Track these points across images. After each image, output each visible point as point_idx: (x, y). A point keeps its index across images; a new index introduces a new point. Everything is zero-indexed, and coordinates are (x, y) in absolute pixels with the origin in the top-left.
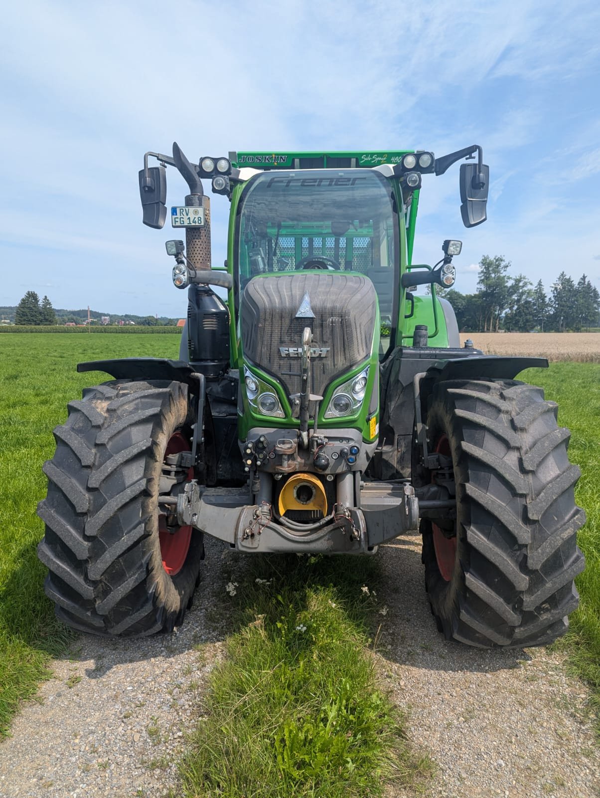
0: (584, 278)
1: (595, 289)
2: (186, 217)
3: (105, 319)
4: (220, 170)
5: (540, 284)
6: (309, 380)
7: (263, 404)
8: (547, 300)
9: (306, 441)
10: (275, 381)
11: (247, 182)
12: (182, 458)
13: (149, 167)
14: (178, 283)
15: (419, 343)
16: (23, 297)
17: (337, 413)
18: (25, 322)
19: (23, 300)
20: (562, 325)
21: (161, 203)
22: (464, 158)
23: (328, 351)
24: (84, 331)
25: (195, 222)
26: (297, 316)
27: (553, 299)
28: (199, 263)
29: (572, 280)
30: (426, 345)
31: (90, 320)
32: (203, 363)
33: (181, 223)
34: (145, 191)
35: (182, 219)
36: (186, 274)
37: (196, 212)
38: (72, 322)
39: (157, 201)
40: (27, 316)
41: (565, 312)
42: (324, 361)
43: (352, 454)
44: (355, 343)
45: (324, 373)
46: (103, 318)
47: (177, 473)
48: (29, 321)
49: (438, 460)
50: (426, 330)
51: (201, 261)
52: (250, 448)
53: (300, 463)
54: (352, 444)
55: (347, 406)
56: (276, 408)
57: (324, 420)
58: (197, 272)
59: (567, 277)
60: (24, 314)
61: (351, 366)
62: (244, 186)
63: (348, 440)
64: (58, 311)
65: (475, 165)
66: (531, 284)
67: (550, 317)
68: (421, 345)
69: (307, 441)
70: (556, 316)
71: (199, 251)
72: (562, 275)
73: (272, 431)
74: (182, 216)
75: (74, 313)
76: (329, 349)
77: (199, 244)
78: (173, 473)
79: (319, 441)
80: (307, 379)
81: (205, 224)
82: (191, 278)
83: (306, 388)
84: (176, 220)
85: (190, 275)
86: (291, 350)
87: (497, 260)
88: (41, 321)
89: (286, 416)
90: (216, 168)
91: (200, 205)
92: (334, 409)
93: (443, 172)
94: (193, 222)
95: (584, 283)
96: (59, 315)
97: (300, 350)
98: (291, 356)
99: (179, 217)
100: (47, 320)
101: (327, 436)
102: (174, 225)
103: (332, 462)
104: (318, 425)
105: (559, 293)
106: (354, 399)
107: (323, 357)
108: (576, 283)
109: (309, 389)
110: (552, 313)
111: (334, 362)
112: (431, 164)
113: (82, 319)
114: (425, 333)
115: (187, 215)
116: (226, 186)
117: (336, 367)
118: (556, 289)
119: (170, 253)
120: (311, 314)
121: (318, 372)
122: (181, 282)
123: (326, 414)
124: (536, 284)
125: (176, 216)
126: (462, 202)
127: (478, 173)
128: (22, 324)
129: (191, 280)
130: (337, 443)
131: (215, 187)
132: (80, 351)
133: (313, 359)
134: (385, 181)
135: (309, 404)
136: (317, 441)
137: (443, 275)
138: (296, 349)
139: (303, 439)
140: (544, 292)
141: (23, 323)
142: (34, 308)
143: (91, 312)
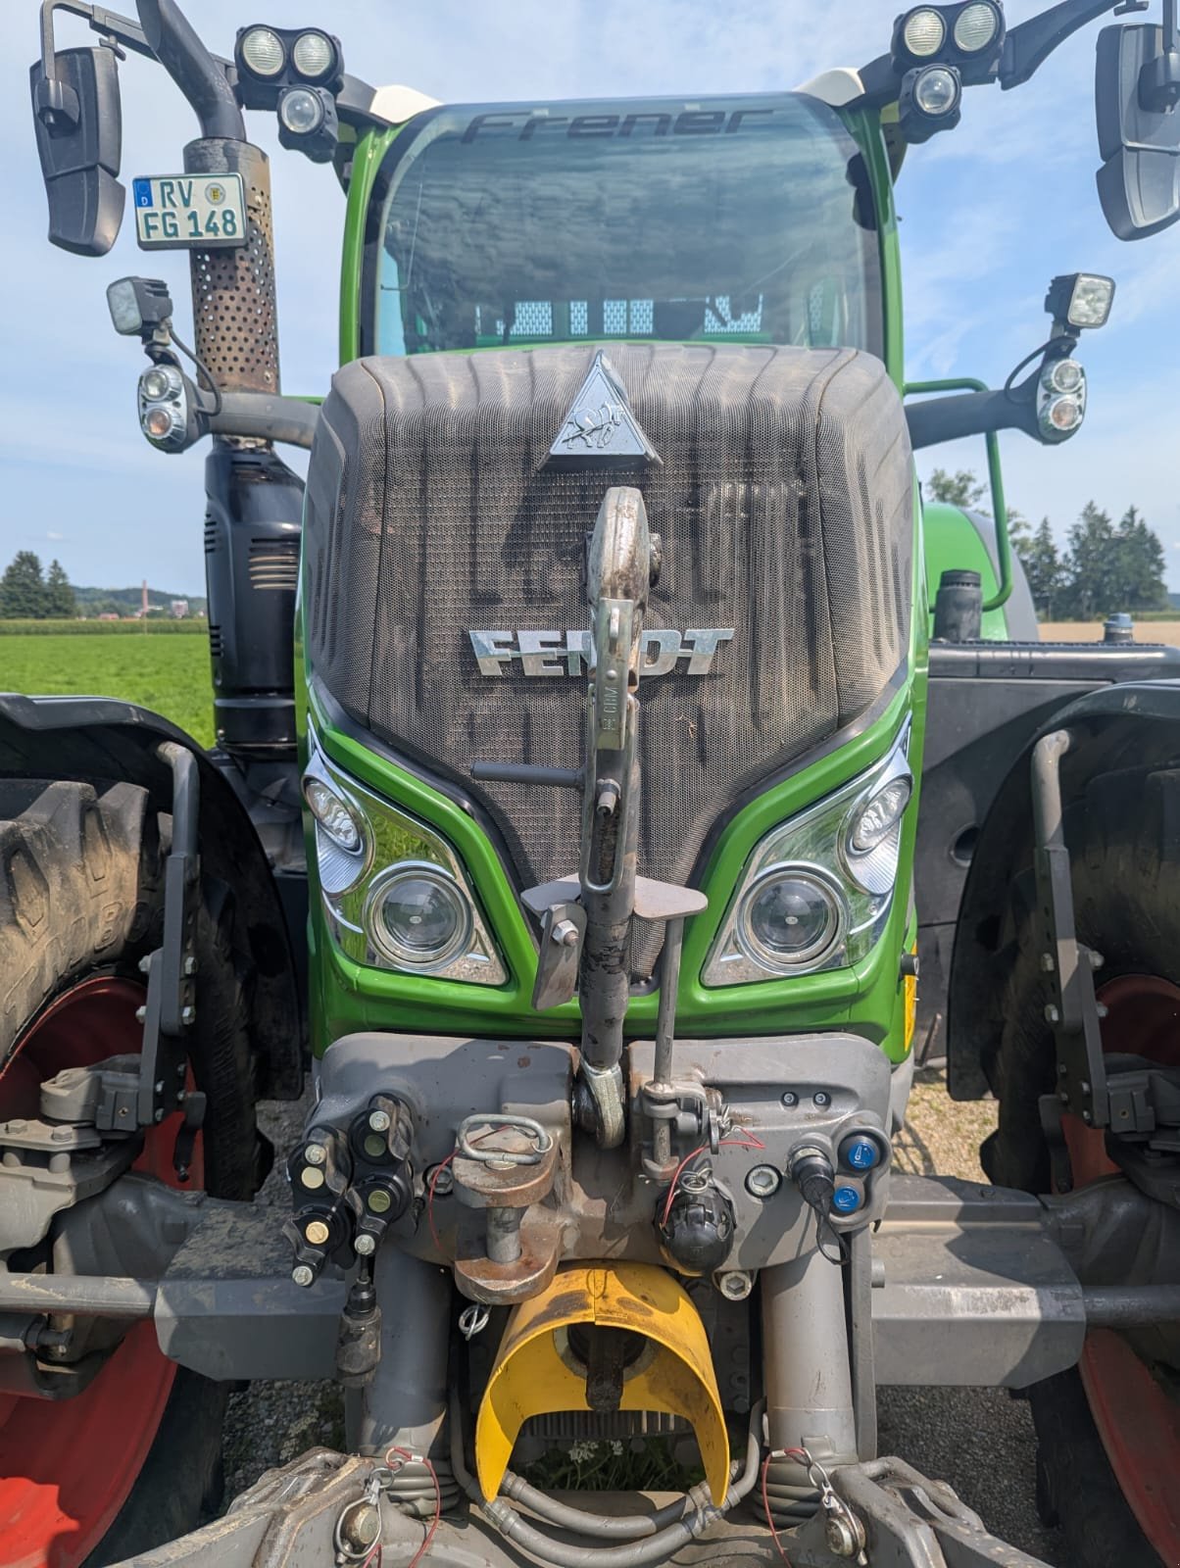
0: (1132, 514)
1: (1153, 536)
2: (182, 214)
3: (179, 607)
4: (302, 69)
5: (1045, 526)
6: (633, 811)
7: (394, 915)
8: (1059, 558)
9: (613, 1114)
10: (448, 806)
11: (398, 131)
12: (98, 1092)
13: (57, 49)
14: (155, 430)
15: (955, 626)
16: (11, 563)
17: (767, 957)
18: (15, 614)
19: (10, 569)
20: (1089, 608)
21: (101, 170)
22: (1112, 11)
23: (723, 644)
24: (134, 630)
25: (215, 229)
26: (558, 448)
27: (1071, 556)
28: (236, 370)
29: (1108, 517)
30: (976, 633)
31: (147, 608)
32: (254, 702)
33: (167, 234)
34: (49, 126)
35: (169, 220)
36: (182, 398)
37: (216, 194)
38: (112, 612)
39: (88, 163)
40: (18, 600)
41: (1094, 582)
42: (707, 699)
43: (847, 1166)
44: (866, 602)
45: (702, 757)
46: (174, 603)
47: (78, 1157)
48: (23, 610)
49: (1151, 1095)
50: (977, 585)
51: (241, 363)
52: (322, 1167)
53: (583, 1222)
54: (844, 1113)
55: (817, 918)
56: (457, 939)
57: (703, 997)
58: (224, 396)
59: (1099, 512)
60: (13, 598)
61: (842, 722)
62: (388, 139)
63: (827, 1094)
64: (84, 591)
65: (1150, 28)
66: (1028, 527)
67: (1063, 591)
68: (964, 634)
69: (620, 1113)
70: (1074, 591)
71: (234, 332)
72: (1091, 507)
73: (442, 1055)
74: (169, 209)
75: (115, 594)
76: (729, 633)
77: (233, 305)
78: (62, 1161)
79: (687, 1121)
80: (619, 805)
81: (246, 233)
82: (205, 414)
83: (613, 849)
84: (152, 222)
85: (200, 403)
86: (531, 641)
87: (961, 479)
88: (48, 611)
89: (511, 980)
90: (289, 62)
91: (233, 167)
92: (754, 940)
93: (1027, 74)
94: (208, 229)
95: (1131, 525)
96: (85, 600)
97: (576, 641)
98: (531, 670)
99: (160, 211)
100: (59, 609)
101: (724, 1076)
102: (144, 239)
103: (749, 1211)
104: (678, 1021)
105: (1083, 544)
106: (853, 886)
107: (699, 678)
108: (1115, 523)
109: (631, 859)
110: (1068, 583)
111: (755, 701)
112: (994, 41)
113: (133, 606)
114: (974, 595)
115: (187, 203)
116: (323, 120)
117: (765, 725)
118: (1077, 536)
119: (124, 326)
120: (632, 442)
121: (673, 756)
122: (165, 429)
123: (713, 965)
124: (1036, 526)
125: (148, 210)
126: (1103, 157)
127: (1159, 51)
128: (9, 618)
129: (204, 421)
130: (770, 1116)
131: (287, 122)
132: (113, 669)
133: (648, 688)
134: (834, 116)
135: (629, 936)
136: (672, 1122)
137: (1047, 397)
138: (555, 636)
139: (597, 1107)
140: (1052, 542)
141: (11, 615)
142: (32, 586)
143: (151, 593)
